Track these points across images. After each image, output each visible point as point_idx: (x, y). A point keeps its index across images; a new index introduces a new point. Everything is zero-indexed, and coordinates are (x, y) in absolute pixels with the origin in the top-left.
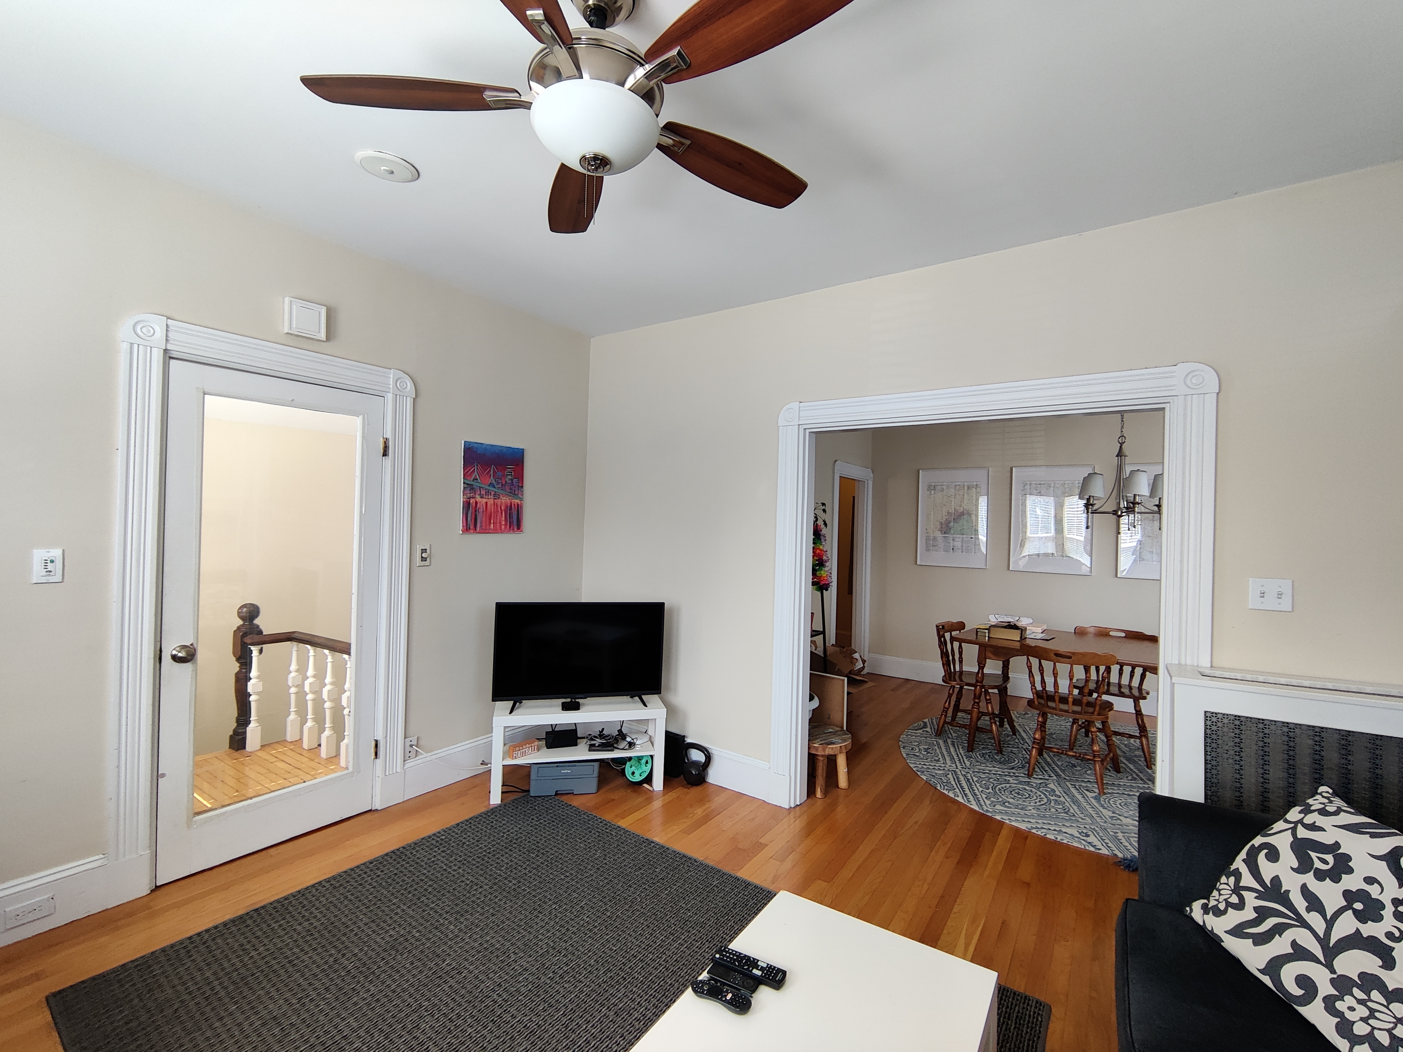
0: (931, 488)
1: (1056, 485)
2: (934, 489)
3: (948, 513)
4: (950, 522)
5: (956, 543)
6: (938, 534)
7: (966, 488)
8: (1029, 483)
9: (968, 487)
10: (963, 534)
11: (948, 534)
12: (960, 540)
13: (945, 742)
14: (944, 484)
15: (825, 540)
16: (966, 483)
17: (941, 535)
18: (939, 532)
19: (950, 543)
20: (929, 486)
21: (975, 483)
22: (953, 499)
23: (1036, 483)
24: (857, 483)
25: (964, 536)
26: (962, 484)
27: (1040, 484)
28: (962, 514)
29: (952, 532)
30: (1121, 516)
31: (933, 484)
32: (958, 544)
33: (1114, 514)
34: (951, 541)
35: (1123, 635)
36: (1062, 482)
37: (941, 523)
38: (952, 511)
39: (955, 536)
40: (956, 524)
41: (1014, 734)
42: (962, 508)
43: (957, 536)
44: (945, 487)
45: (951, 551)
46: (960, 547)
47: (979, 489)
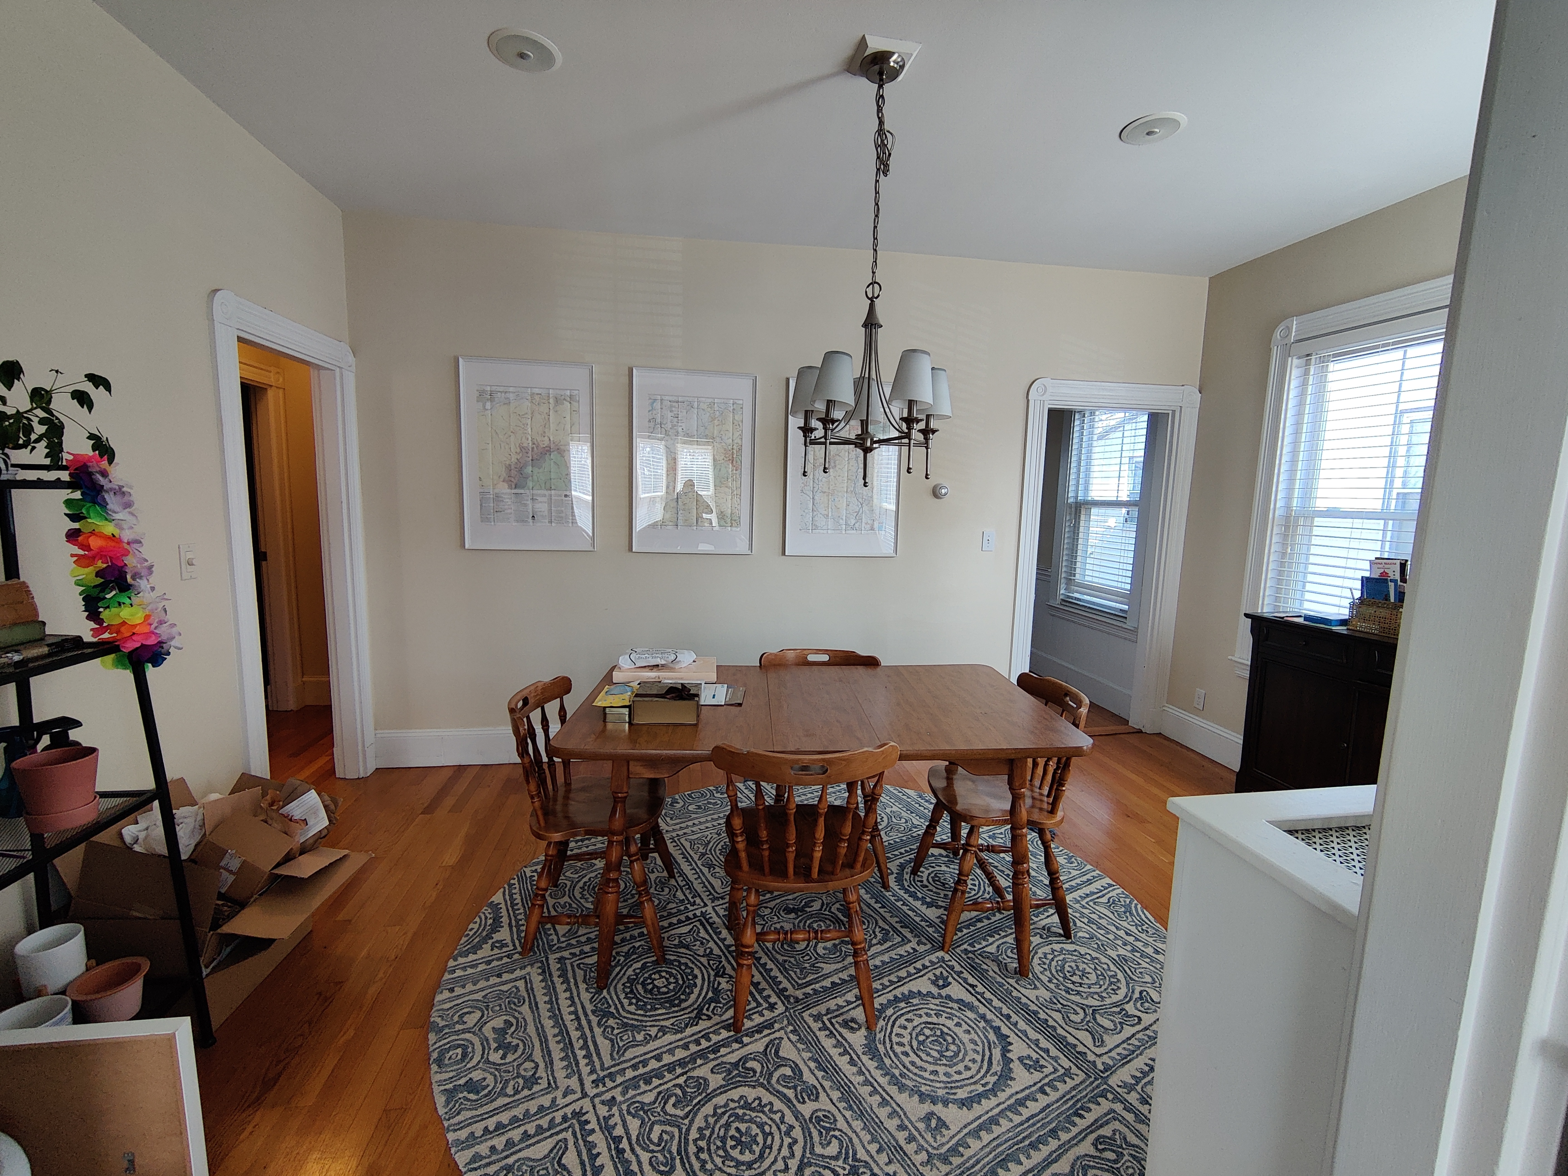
0: (485, 396)
1: (702, 406)
2: (492, 400)
3: (522, 448)
4: (525, 465)
5: (537, 506)
6: (504, 489)
7: (551, 401)
8: (659, 397)
9: (557, 400)
10: (550, 489)
11: (523, 488)
12: (545, 499)
13: (545, 971)
14: (511, 389)
15: (128, 505)
16: (551, 391)
17: (509, 491)
18: (506, 485)
19: (526, 505)
20: (481, 393)
21: (568, 393)
22: (529, 422)
23: (671, 398)
24: (313, 373)
25: (553, 492)
26: (543, 392)
27: (678, 402)
28: (548, 450)
29: (530, 484)
30: (871, 449)
31: (488, 388)
32: (542, 507)
33: (856, 445)
34: (529, 502)
35: (825, 658)
36: (710, 400)
37: (509, 468)
38: (528, 443)
39: (535, 492)
40: (536, 470)
41: (671, 875)
42: (546, 439)
43: (539, 492)
44: (512, 396)
45: (530, 520)
46: (546, 513)
47: (575, 404)
